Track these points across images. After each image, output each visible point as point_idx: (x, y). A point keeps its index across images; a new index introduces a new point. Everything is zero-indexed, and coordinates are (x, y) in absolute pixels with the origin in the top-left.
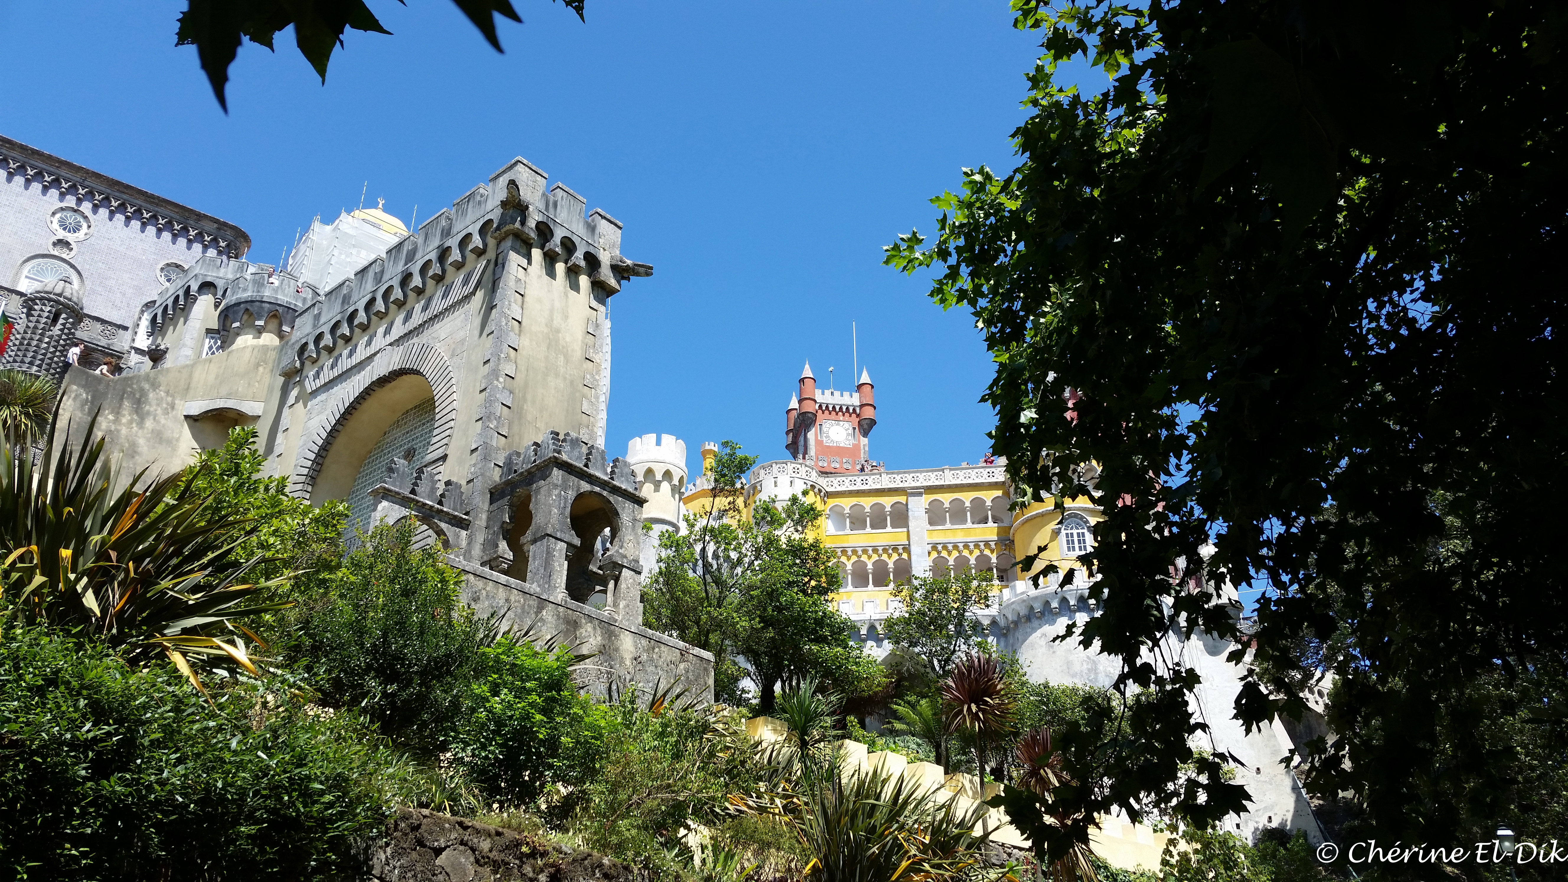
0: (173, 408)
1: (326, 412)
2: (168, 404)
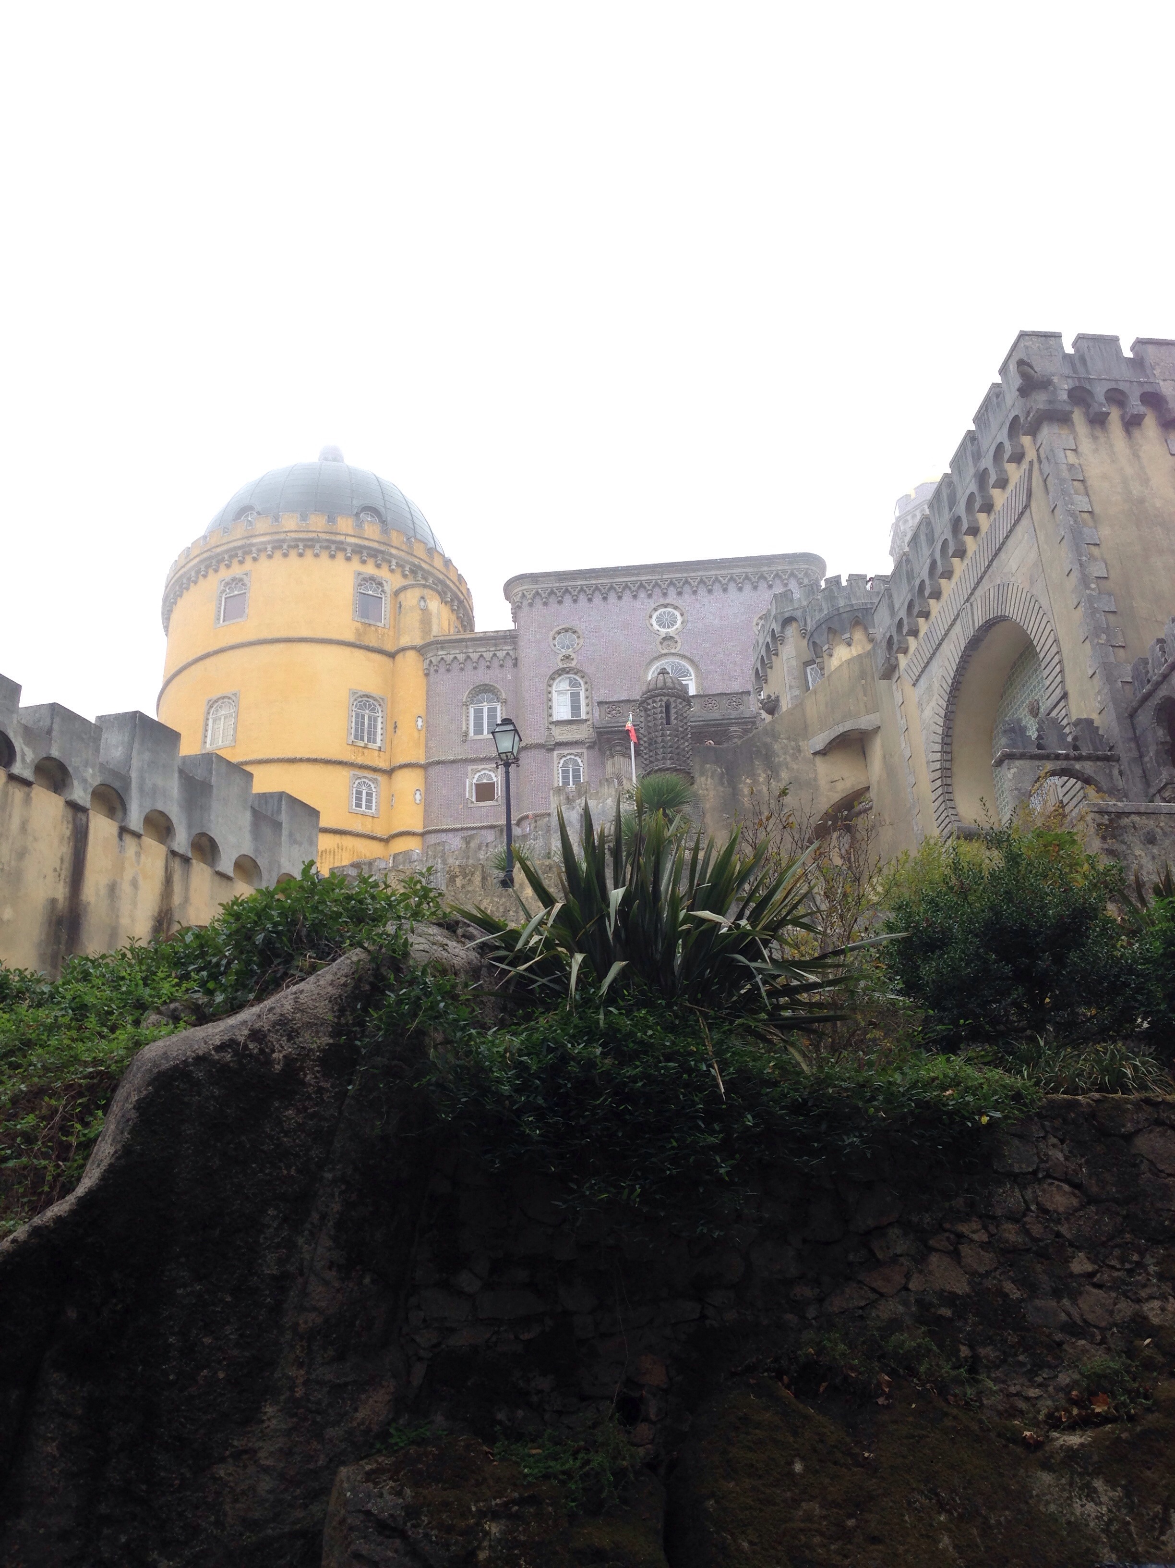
0: (799, 751)
1: (935, 698)
2: (793, 749)
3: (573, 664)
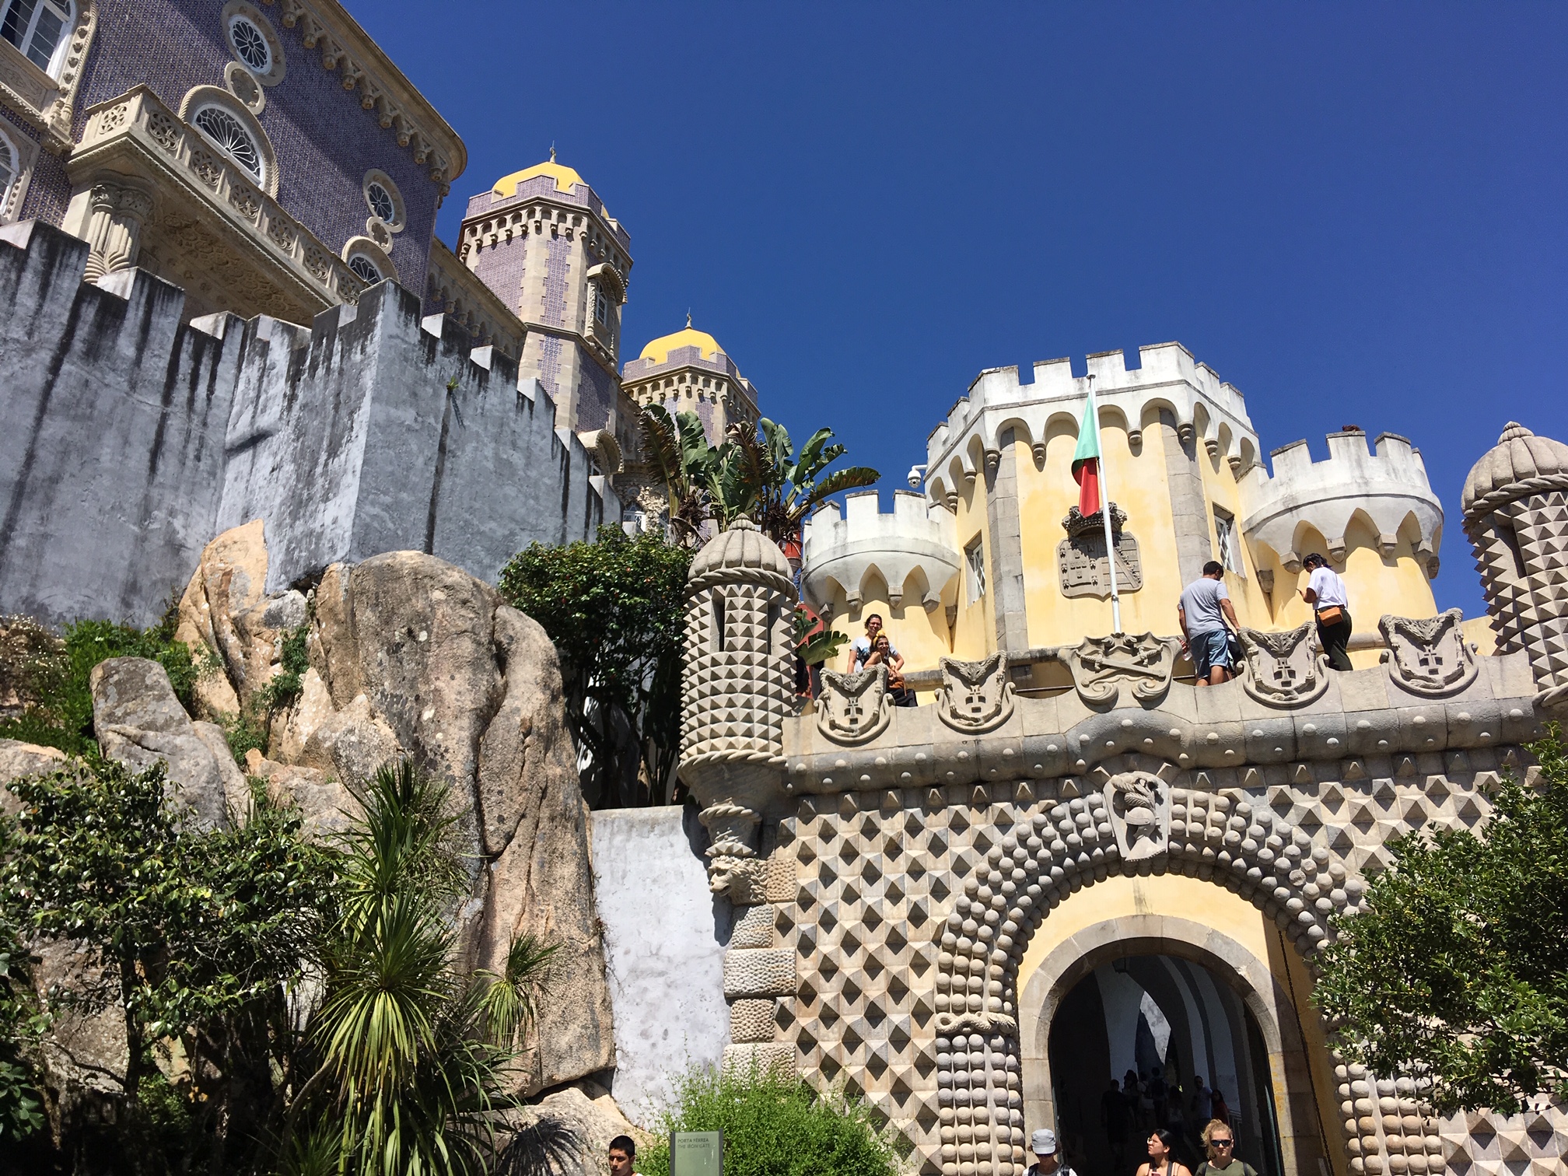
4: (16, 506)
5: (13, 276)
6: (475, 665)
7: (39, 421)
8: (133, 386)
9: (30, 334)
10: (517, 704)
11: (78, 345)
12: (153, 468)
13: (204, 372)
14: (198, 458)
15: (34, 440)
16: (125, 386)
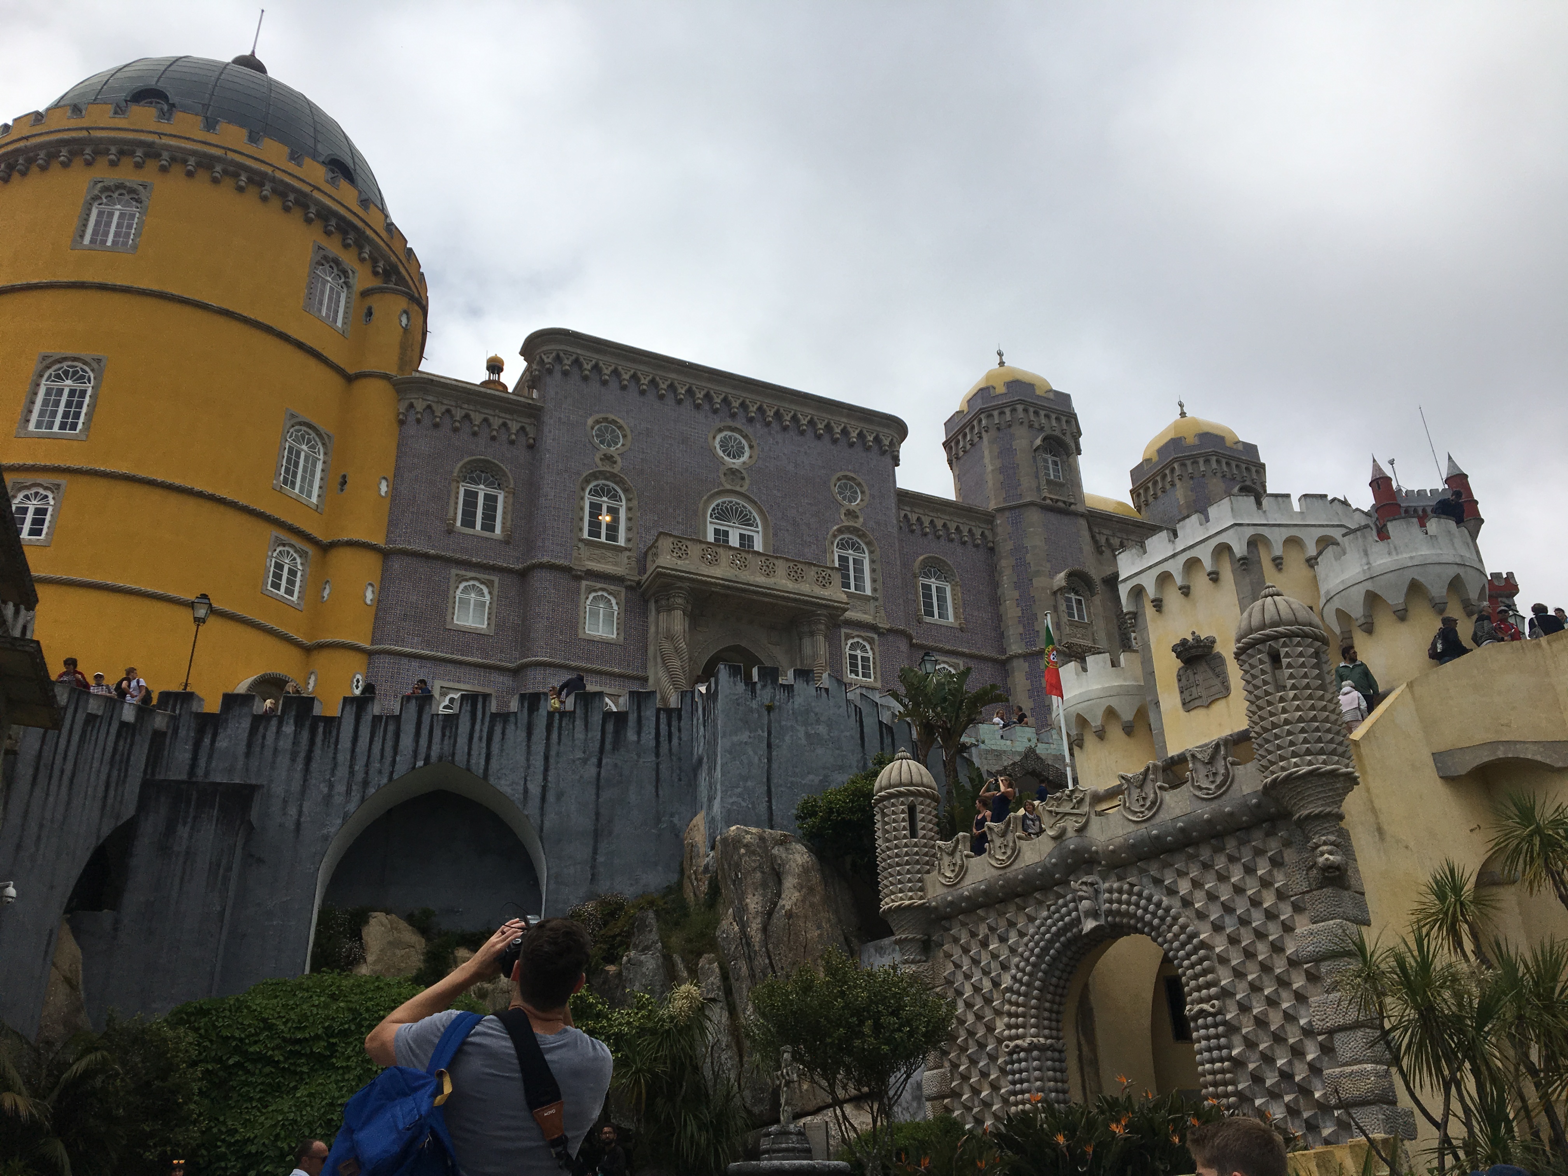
3: (616, 470)
4: (596, 842)
5: (571, 726)
6: (764, 885)
7: (598, 796)
8: (639, 756)
9: (584, 752)
10: (784, 902)
11: (608, 746)
12: (657, 795)
13: (674, 730)
14: (680, 780)
15: (597, 805)
16: (636, 757)
